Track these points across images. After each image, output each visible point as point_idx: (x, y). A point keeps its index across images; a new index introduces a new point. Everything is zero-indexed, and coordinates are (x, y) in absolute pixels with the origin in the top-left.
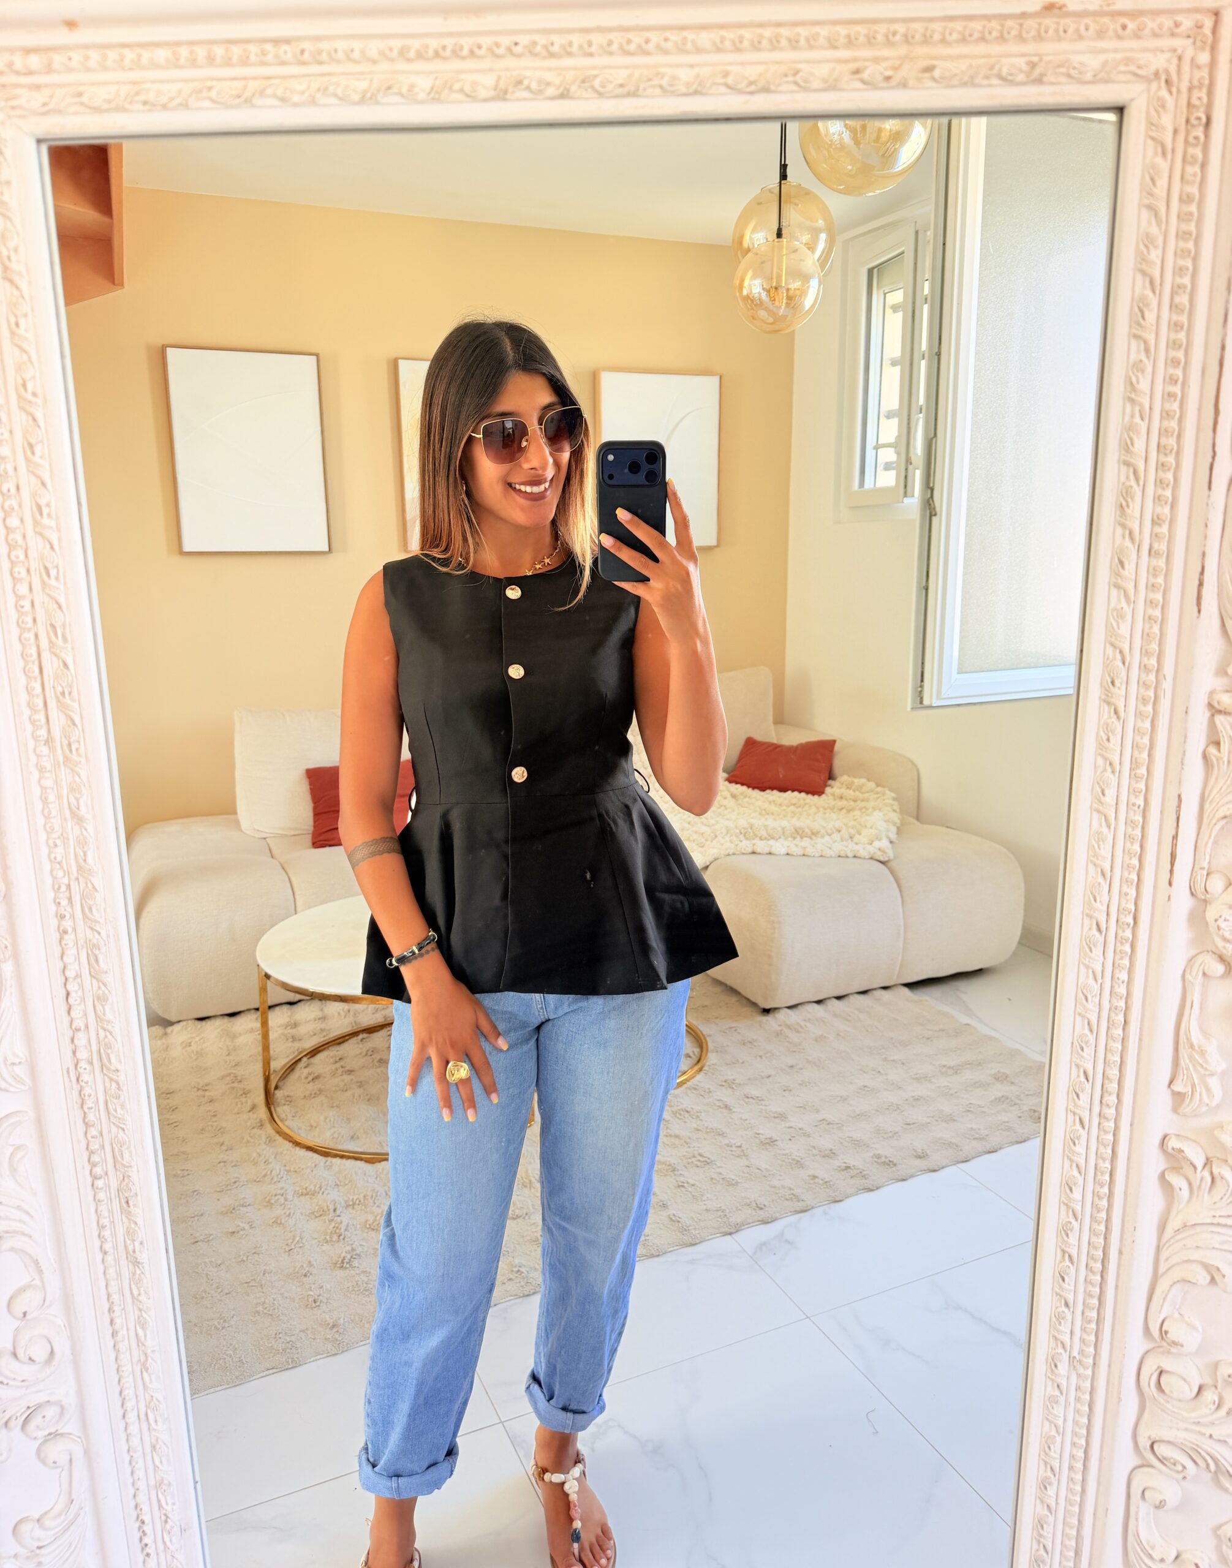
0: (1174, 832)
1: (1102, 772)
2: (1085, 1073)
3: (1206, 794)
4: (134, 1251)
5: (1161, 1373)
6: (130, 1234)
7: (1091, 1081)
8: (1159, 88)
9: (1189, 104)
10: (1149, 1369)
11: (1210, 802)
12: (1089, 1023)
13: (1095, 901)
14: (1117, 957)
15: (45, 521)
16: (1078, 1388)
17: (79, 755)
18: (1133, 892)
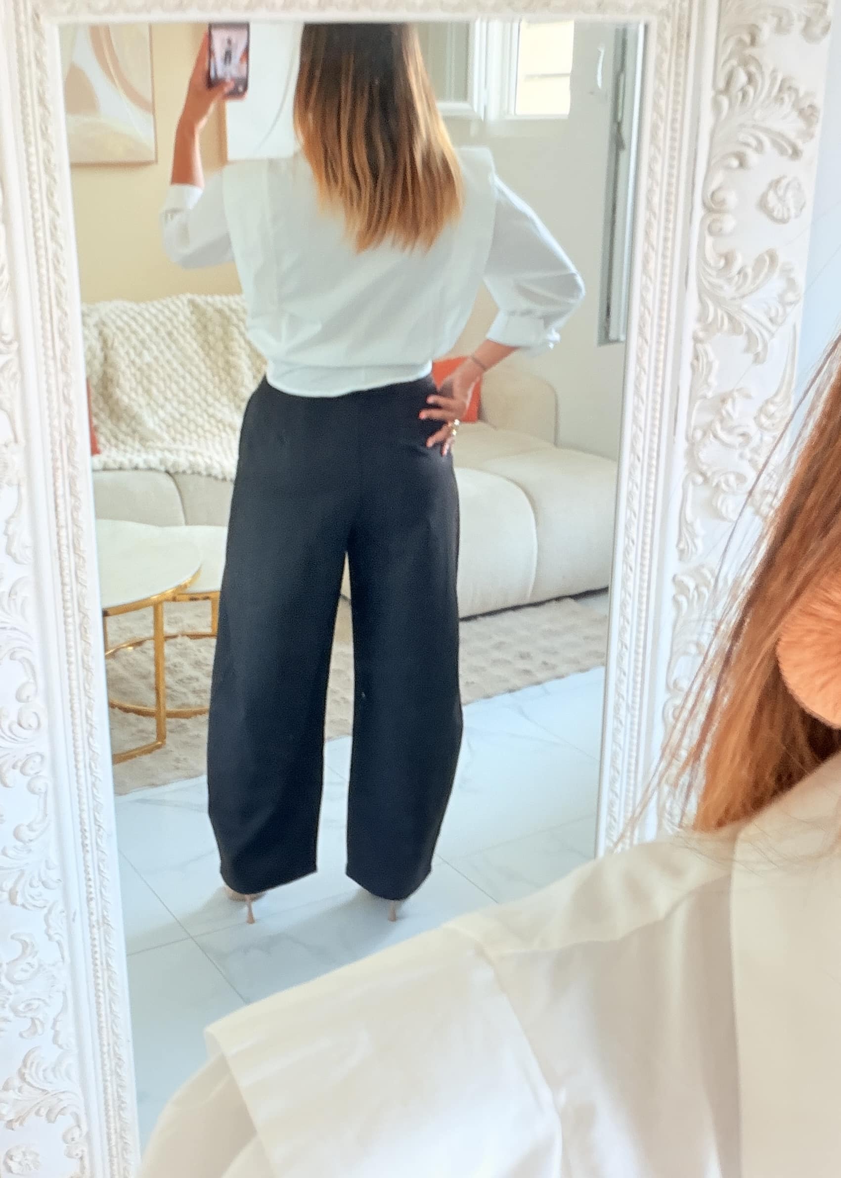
3: (693, 384)
4: (88, 661)
6: (86, 652)
7: (636, 545)
11: (695, 389)
12: (634, 513)
13: (637, 444)
15: (59, 234)
16: (632, 723)
18: (656, 439)
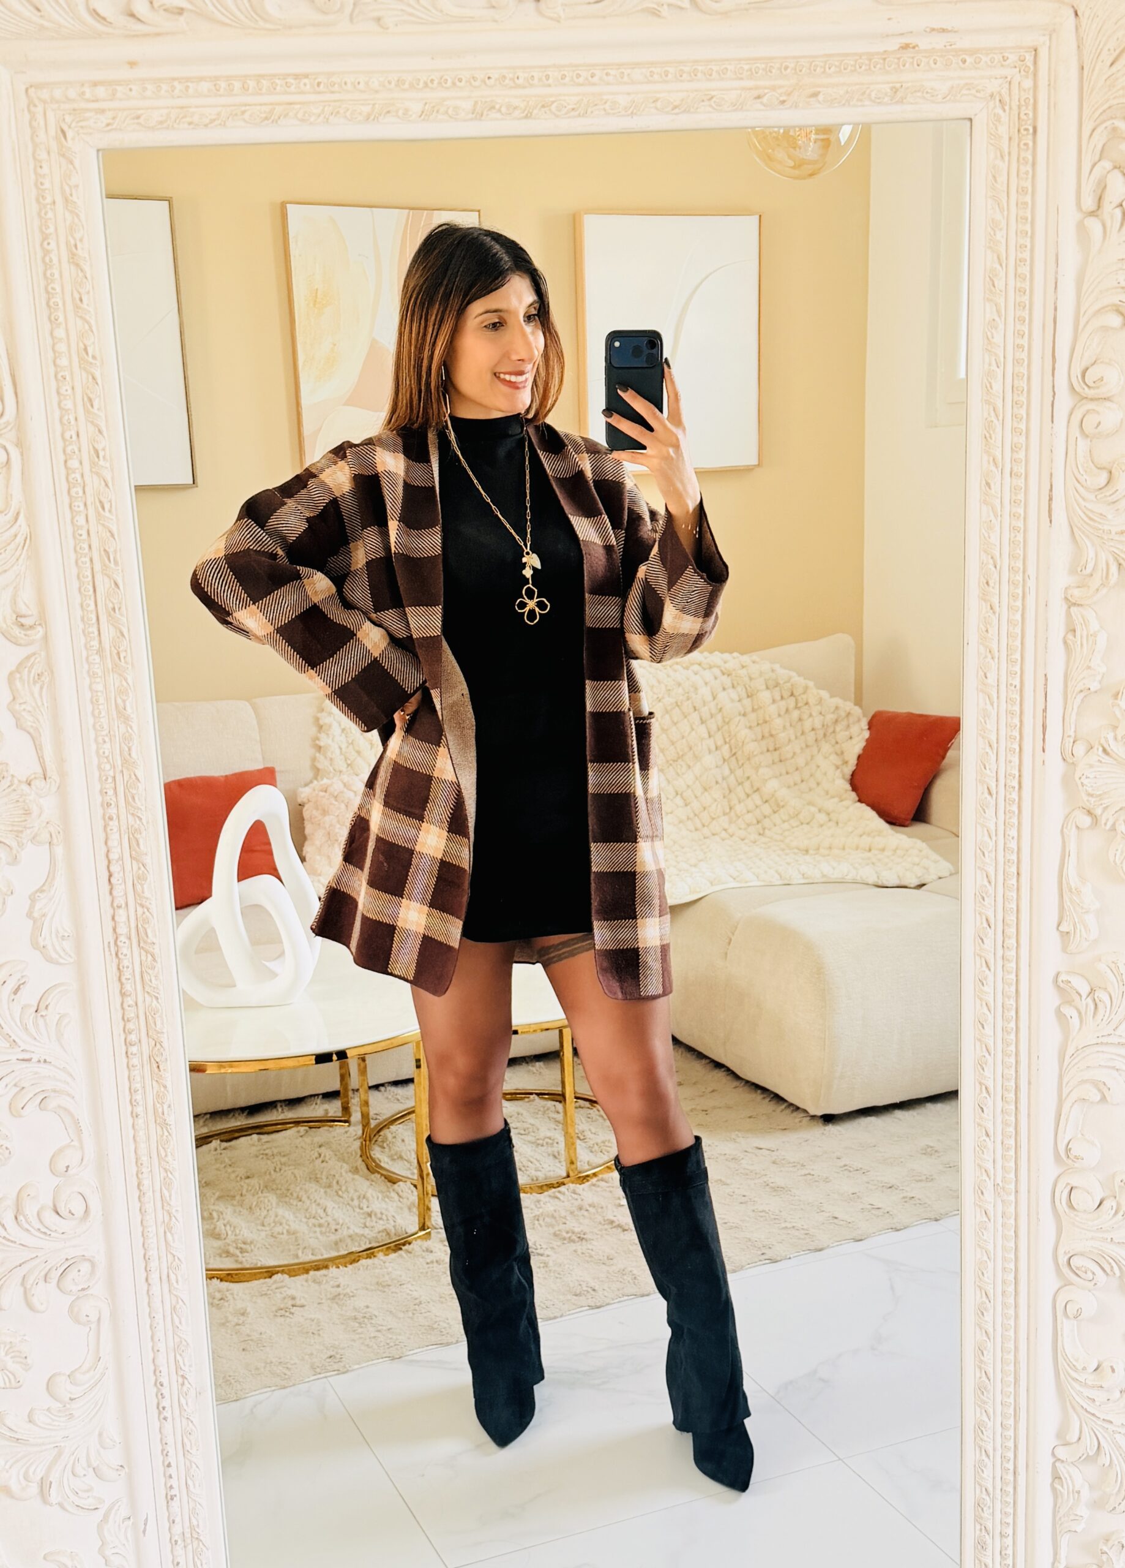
0: (1044, 708)
1: (984, 659)
2: (988, 921)
3: (1068, 673)
4: (162, 1114)
5: (1071, 1190)
7: (993, 927)
8: (995, 107)
9: (1019, 118)
11: (1072, 678)
12: (987, 876)
13: (985, 768)
14: (1007, 816)
16: (1004, 1214)
17: (126, 662)
18: (1015, 759)
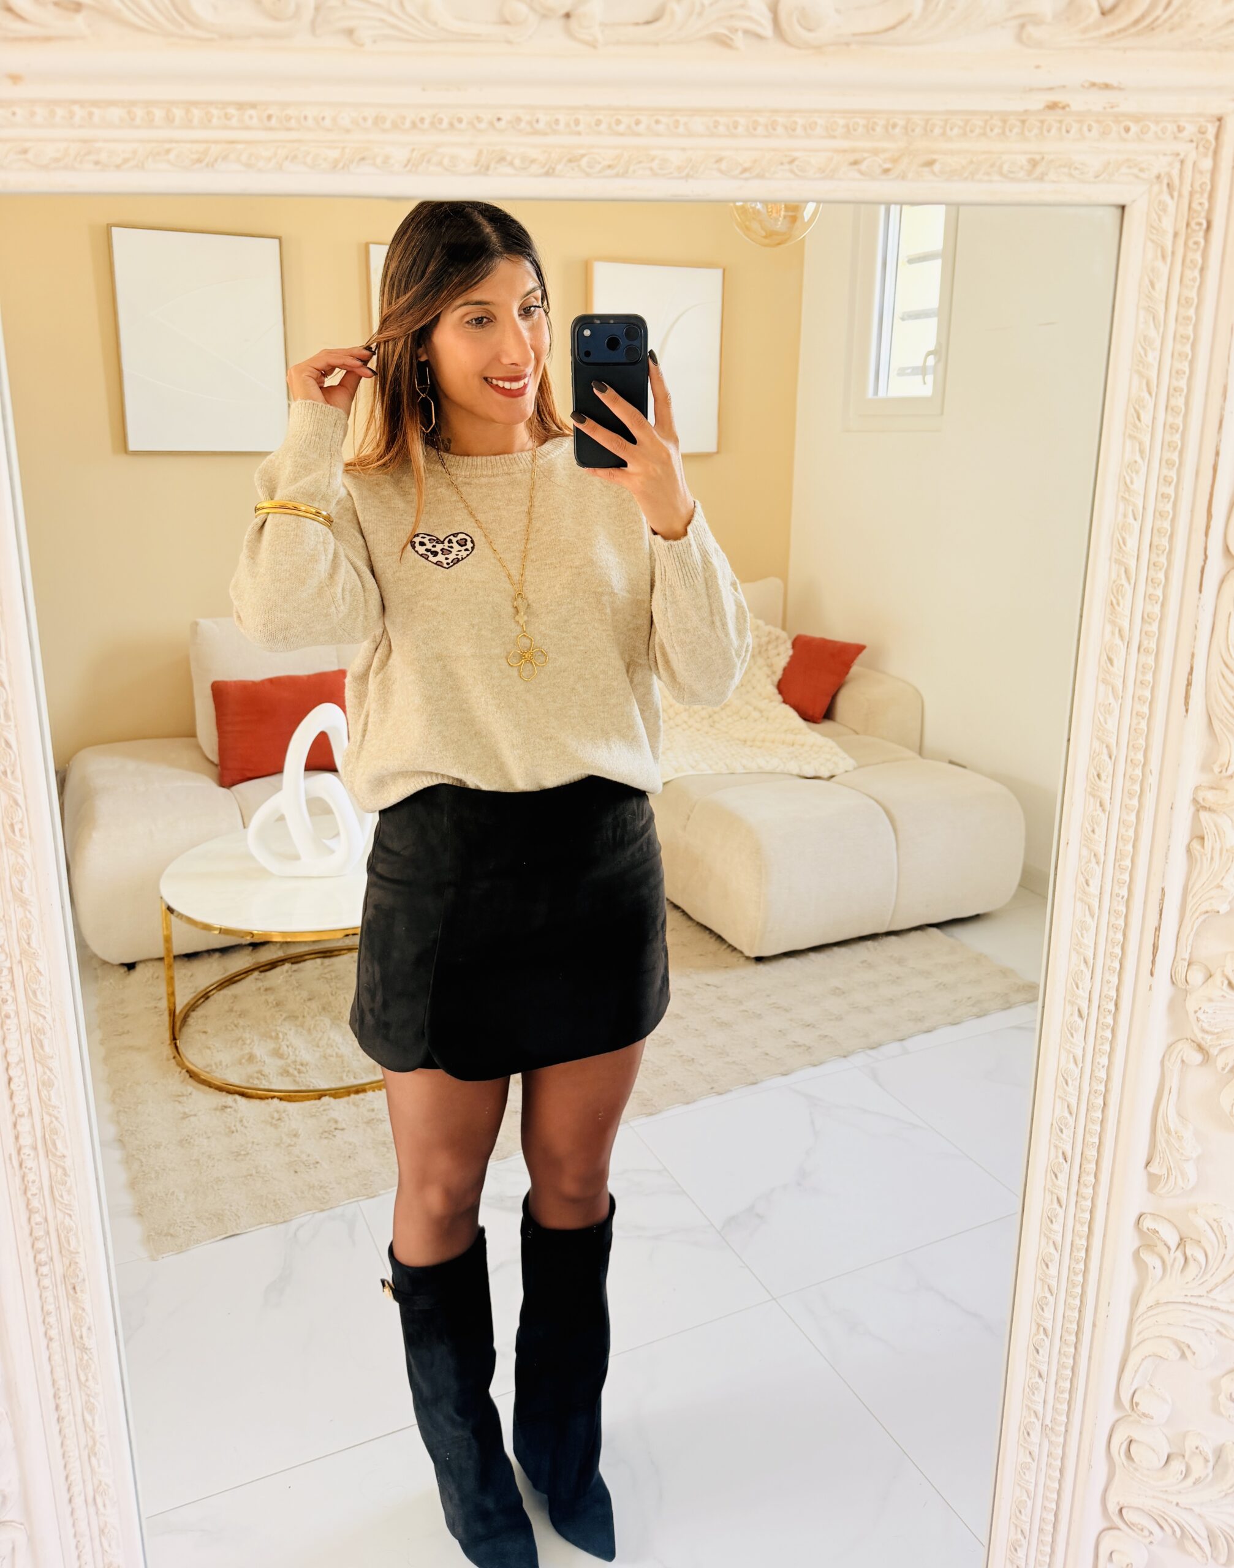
0: (1156, 924)
1: (1087, 863)
2: (1063, 1153)
3: (1189, 887)
5: (1131, 1441)
6: (77, 1320)
7: (1069, 1162)
8: (1162, 192)
9: (1191, 208)
10: (1119, 1439)
11: (1193, 897)
12: (1068, 1107)
13: (1078, 988)
14: (1099, 1041)
17: (22, 836)
18: (1115, 980)
